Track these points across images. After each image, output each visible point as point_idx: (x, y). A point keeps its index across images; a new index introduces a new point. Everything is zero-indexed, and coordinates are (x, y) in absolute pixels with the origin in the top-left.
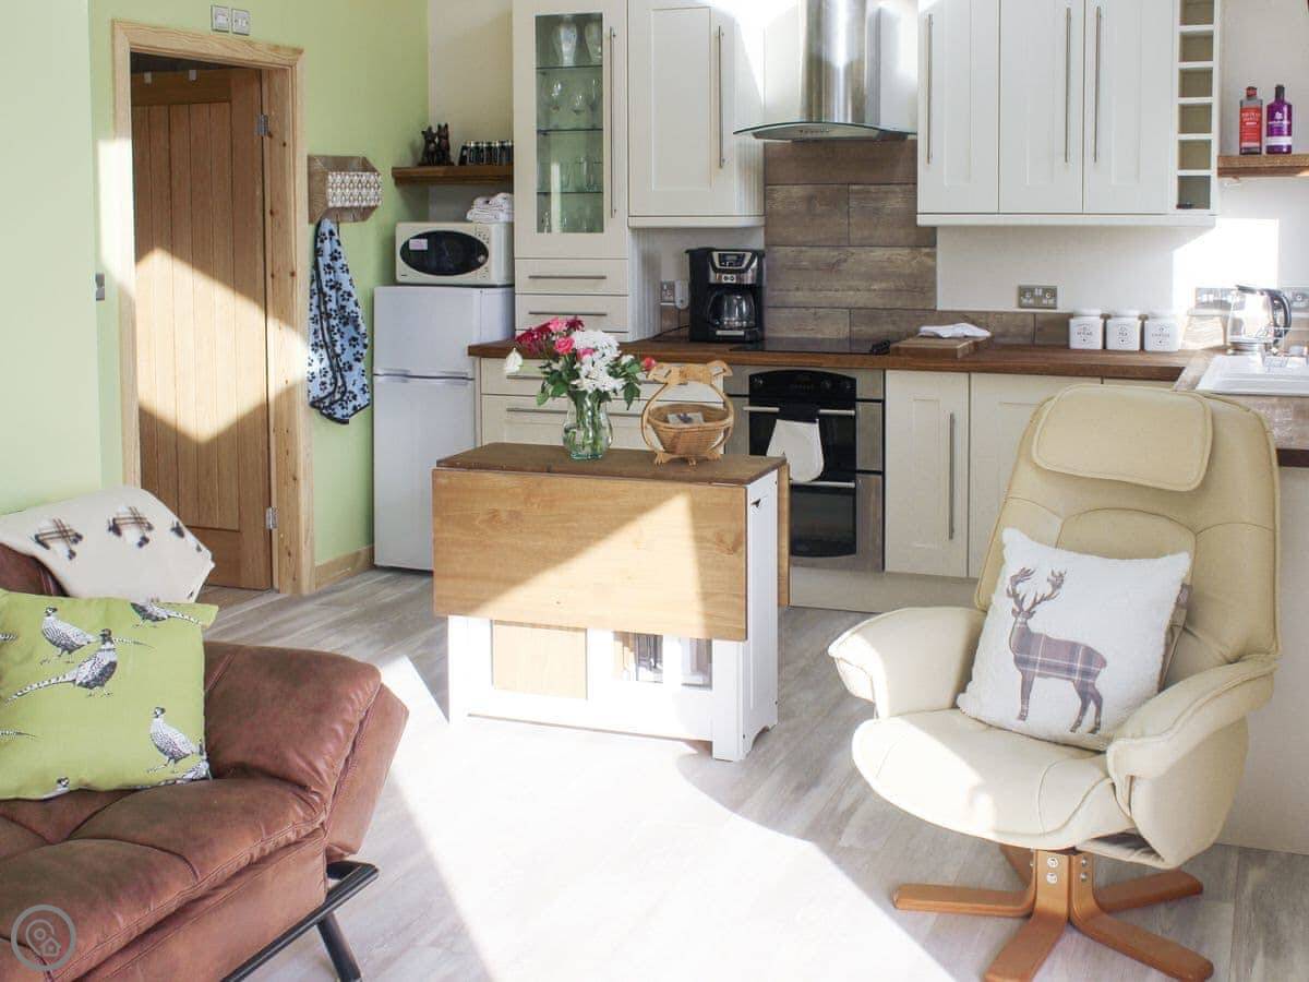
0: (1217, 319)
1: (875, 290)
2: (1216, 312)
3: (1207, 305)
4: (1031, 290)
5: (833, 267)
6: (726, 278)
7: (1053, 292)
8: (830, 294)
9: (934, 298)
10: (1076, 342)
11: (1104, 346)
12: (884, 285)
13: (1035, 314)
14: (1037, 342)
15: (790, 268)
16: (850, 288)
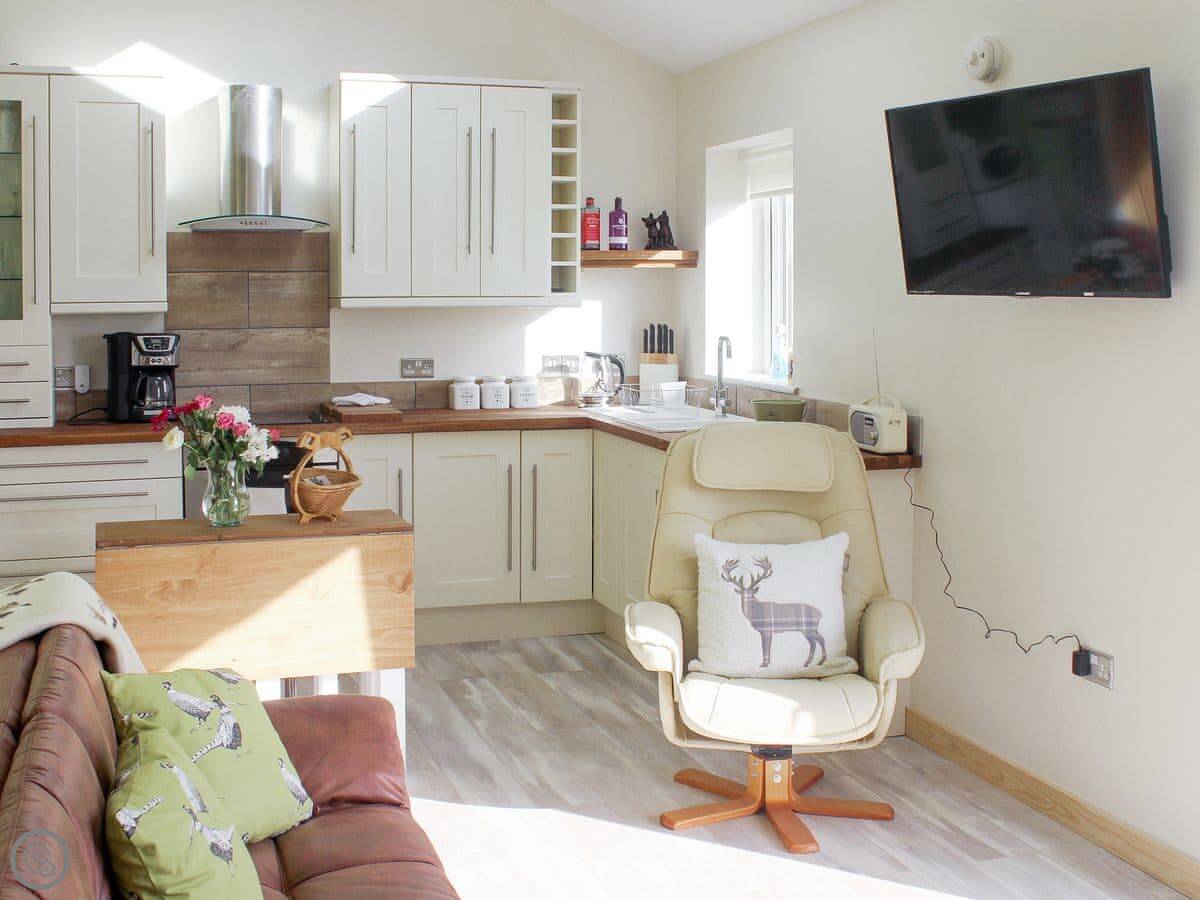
0: (560, 380)
1: (273, 368)
2: (559, 374)
3: (551, 369)
4: (412, 362)
5: (233, 348)
6: (153, 361)
7: (430, 363)
8: (231, 373)
9: (327, 374)
10: (459, 404)
11: (481, 407)
12: (283, 363)
13: (415, 382)
14: (418, 407)
15: (192, 350)
16: (250, 367)
